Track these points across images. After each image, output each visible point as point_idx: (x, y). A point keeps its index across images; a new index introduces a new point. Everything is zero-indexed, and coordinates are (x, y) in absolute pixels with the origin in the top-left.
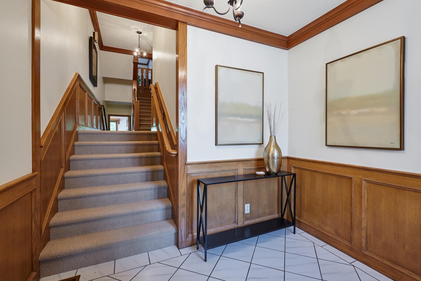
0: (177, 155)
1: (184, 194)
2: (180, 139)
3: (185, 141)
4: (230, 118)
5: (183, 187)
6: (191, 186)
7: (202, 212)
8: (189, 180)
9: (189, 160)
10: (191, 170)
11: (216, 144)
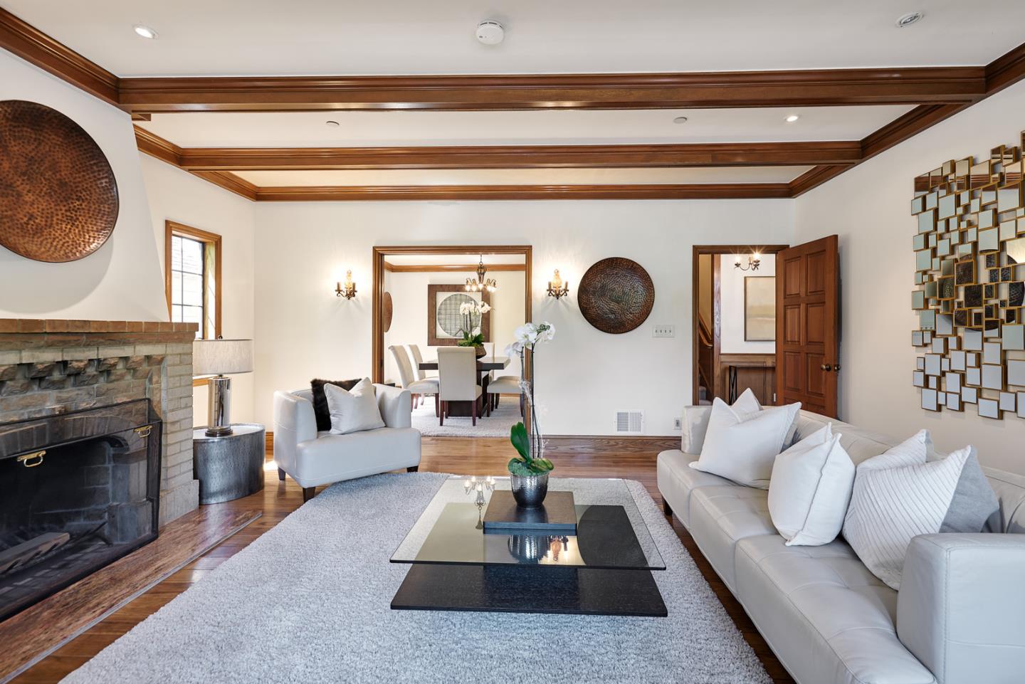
0: (713, 347)
1: (718, 376)
2: (715, 336)
3: (719, 337)
4: (758, 318)
5: (717, 371)
6: (724, 371)
7: (733, 388)
8: (723, 366)
9: (722, 352)
10: (723, 358)
11: (745, 340)
